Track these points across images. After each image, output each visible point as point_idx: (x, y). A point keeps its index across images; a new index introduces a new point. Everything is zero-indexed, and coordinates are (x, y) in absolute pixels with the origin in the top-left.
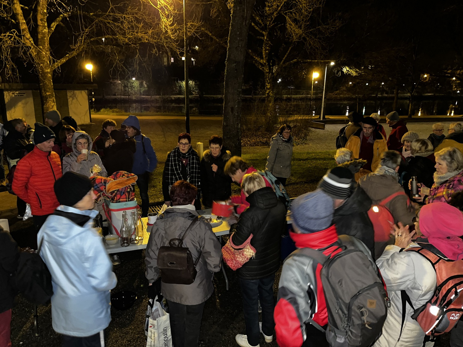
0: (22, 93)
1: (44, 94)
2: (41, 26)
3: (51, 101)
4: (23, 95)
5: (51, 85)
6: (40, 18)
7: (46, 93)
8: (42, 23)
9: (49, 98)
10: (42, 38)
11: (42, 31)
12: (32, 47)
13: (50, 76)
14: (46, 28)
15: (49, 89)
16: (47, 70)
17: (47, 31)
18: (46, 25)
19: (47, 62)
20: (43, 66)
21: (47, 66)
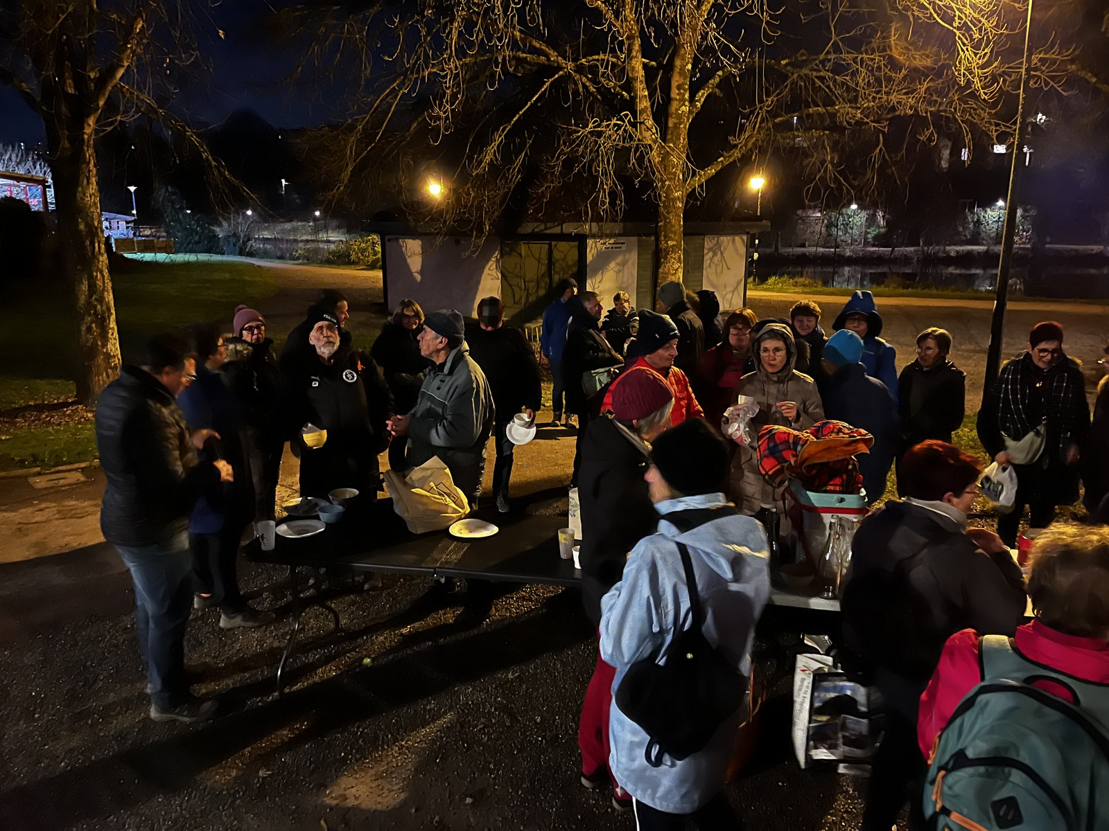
0: (619, 243)
1: (663, 245)
2: (676, 100)
3: (674, 259)
4: (621, 247)
5: (680, 225)
6: (677, 83)
7: (667, 243)
8: (678, 94)
9: (672, 252)
10: (675, 124)
11: (677, 110)
12: (654, 146)
13: (681, 205)
14: (687, 103)
15: (675, 234)
16: (676, 194)
17: (688, 109)
18: (687, 96)
19: (678, 176)
20: (669, 185)
21: (676, 185)
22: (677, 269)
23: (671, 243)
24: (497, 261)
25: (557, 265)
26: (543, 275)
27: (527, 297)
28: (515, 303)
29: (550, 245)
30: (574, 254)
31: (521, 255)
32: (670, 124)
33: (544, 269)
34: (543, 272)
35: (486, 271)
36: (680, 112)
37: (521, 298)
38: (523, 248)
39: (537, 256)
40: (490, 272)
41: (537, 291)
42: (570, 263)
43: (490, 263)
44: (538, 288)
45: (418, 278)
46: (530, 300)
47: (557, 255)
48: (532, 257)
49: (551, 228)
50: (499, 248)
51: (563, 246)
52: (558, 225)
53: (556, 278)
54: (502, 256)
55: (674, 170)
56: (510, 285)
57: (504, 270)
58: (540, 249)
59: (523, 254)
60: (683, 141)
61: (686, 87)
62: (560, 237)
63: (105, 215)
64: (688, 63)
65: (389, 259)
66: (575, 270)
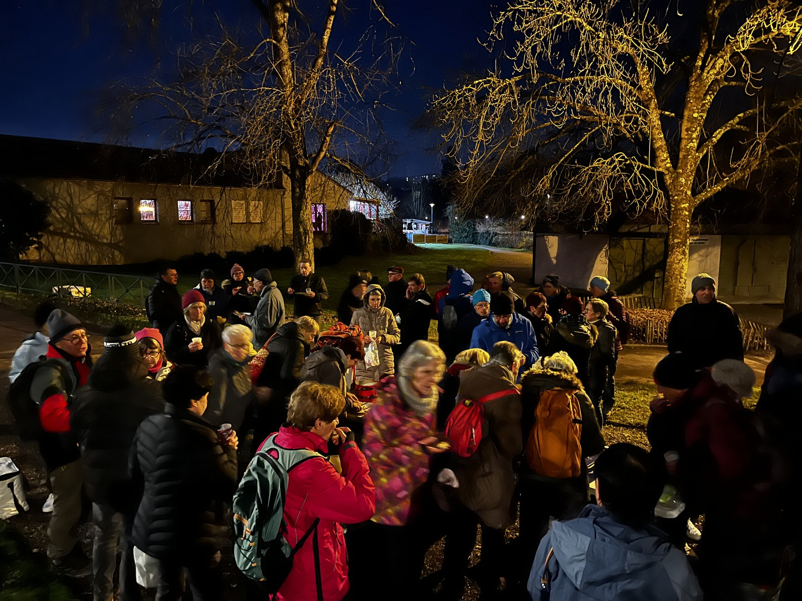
0: (703, 240)
1: (671, 242)
2: (685, 139)
3: (679, 252)
4: (704, 243)
5: (686, 228)
6: (686, 127)
7: (673, 240)
8: (687, 135)
9: (677, 247)
10: (684, 156)
11: (686, 146)
12: (666, 172)
13: (687, 213)
14: (694, 140)
15: (680, 234)
16: (683, 206)
17: (696, 145)
18: (694, 136)
19: (686, 193)
20: (677, 199)
21: (684, 199)
22: (680, 260)
23: (676, 241)
24: (606, 251)
25: (649, 254)
26: (638, 262)
27: (626, 277)
28: (617, 281)
29: (644, 240)
30: (661, 248)
31: (623, 247)
32: (681, 156)
33: (639, 257)
34: (638, 259)
35: (599, 258)
36: (688, 147)
37: (621, 278)
38: (625, 243)
39: (635, 248)
40: (601, 259)
41: (633, 273)
42: (658, 254)
43: (602, 252)
44: (634, 272)
45: (554, 261)
46: (628, 279)
47: (648, 247)
48: (631, 248)
49: (642, 228)
50: (608, 242)
51: (653, 241)
52: (647, 227)
53: (647, 264)
54: (610, 248)
55: (682, 188)
56: (614, 268)
57: (611, 258)
58: (636, 243)
59: (624, 247)
60: (691, 167)
61: (694, 129)
62: (650, 235)
63: (415, 221)
64: (694, 113)
65: (537, 249)
66: (661, 258)
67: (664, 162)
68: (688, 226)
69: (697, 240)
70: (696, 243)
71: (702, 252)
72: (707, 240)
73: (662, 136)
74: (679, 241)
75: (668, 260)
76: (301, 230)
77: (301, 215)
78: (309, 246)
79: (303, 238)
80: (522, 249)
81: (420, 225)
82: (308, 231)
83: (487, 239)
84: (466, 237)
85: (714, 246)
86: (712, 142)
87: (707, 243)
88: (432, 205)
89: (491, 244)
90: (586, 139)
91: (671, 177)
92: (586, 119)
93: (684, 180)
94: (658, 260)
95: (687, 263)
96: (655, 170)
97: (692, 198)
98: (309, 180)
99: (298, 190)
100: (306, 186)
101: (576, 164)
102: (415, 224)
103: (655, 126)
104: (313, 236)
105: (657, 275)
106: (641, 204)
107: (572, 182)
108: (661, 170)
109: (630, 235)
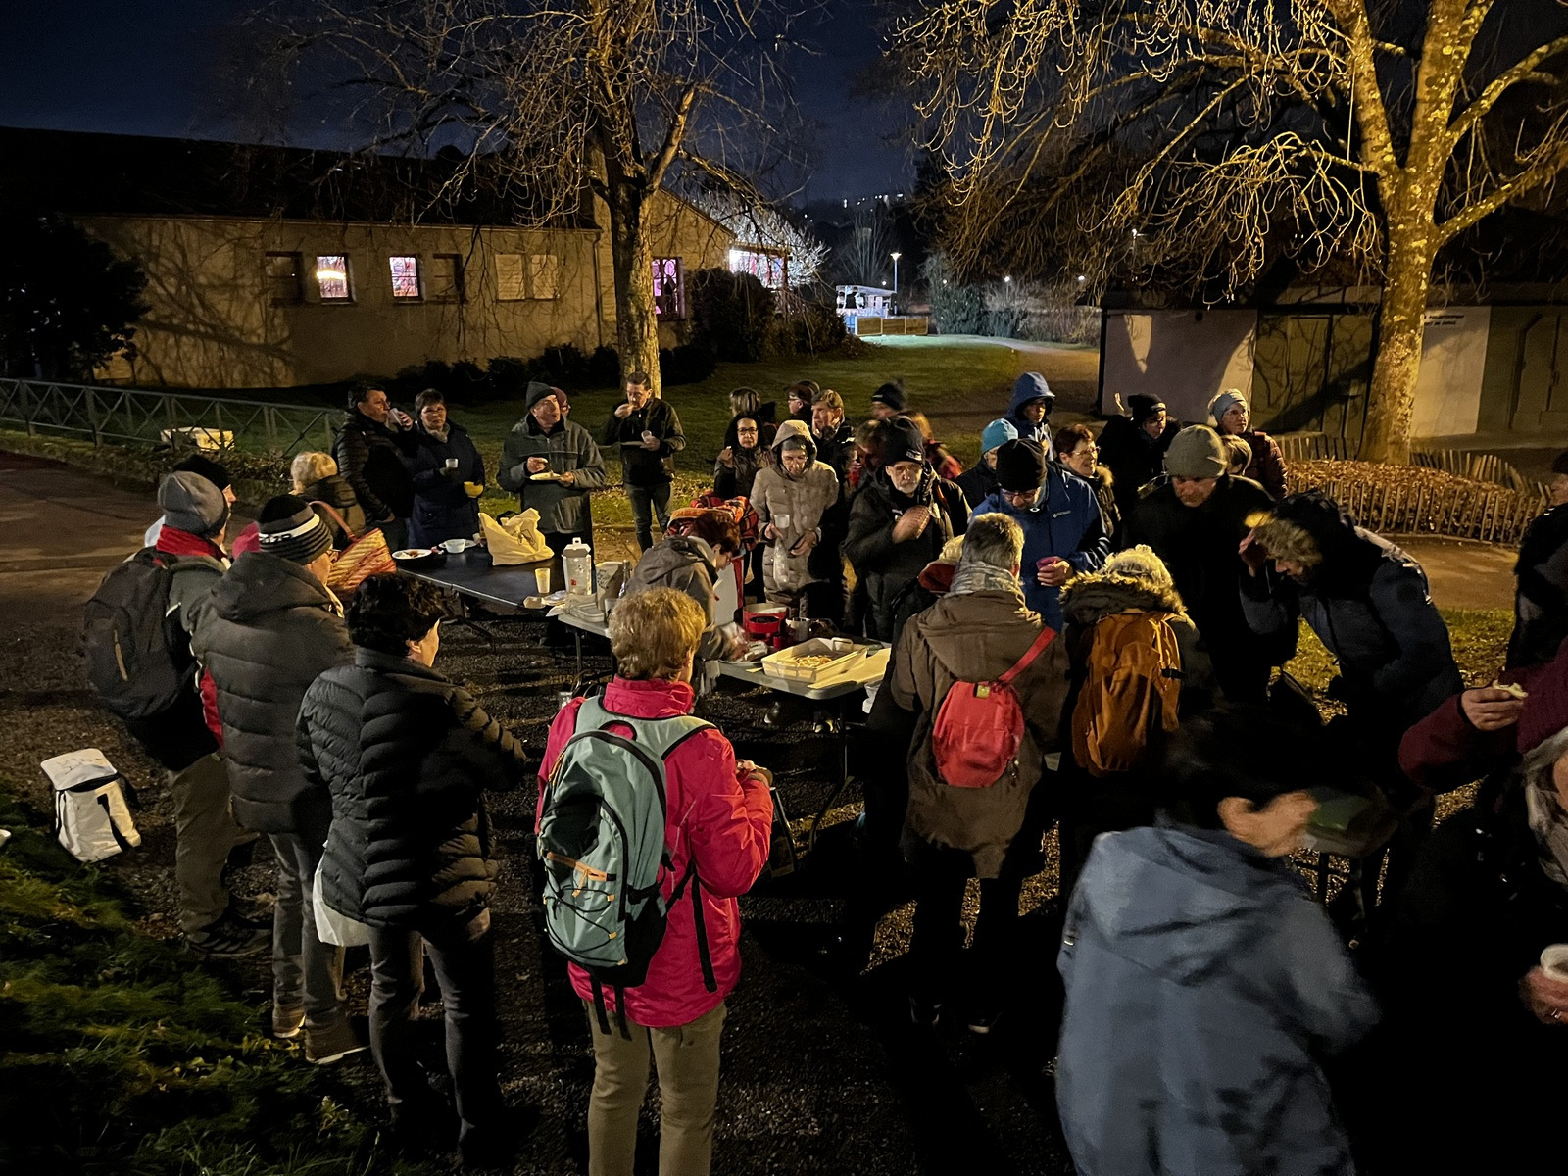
0: (1453, 317)
1: (1385, 322)
2: (1425, 101)
3: (1401, 342)
4: (1454, 323)
6: (1426, 77)
8: (1428, 93)
9: (1399, 332)
12: (1384, 173)
13: (1423, 260)
14: (1444, 105)
15: (1407, 304)
16: (1414, 244)
17: (1446, 113)
18: (1444, 95)
19: (1422, 217)
20: (1404, 231)
21: (1417, 231)
22: (1403, 358)
23: (1396, 319)
24: (1251, 344)
25: (1338, 349)
26: (1315, 366)
27: (1289, 397)
28: (1270, 404)
29: (1331, 319)
30: (1366, 334)
31: (1285, 335)
32: (1415, 139)
33: (1318, 356)
34: (1316, 359)
35: (1234, 357)
36: (1430, 120)
37: (1278, 398)
38: (1290, 325)
39: (1310, 337)
40: (1238, 360)
41: (1305, 389)
42: (1358, 347)
43: (1241, 347)
44: (1306, 384)
45: (1143, 367)
46: (1294, 401)
47: (1338, 333)
48: (1301, 339)
49: (1327, 295)
50: (1255, 325)
51: (1349, 321)
52: (1338, 291)
53: (1334, 370)
54: (1258, 337)
55: (1413, 208)
56: (1265, 380)
57: (1259, 359)
58: (1315, 325)
59: (1289, 334)
60: (1434, 163)
61: (1443, 81)
62: (1342, 308)
63: (862, 289)
64: (1445, 45)
65: (1109, 342)
66: (1365, 356)
67: (1379, 152)
68: (1424, 287)
69: (1440, 317)
70: (1437, 324)
71: (1451, 341)
72: (1462, 317)
73: (1377, 95)
74: (1404, 318)
75: (1379, 359)
76: (633, 310)
77: (632, 279)
78: (649, 342)
79: (637, 326)
80: (1079, 344)
81: (871, 300)
82: (647, 312)
83: (1006, 324)
84: (965, 321)
85: (1474, 329)
86: (1480, 109)
87: (1461, 322)
88: (896, 256)
89: (1014, 334)
90: (1217, 105)
91: (1393, 183)
92: (1218, 61)
93: (1419, 190)
94: (1357, 361)
95: (1417, 364)
96: (1361, 169)
97: (1434, 228)
98: (646, 208)
99: (623, 228)
100: (641, 220)
101: (1194, 160)
102: (862, 295)
103: (1362, 74)
104: (656, 323)
105: (1353, 392)
106: (1328, 242)
107: (1184, 199)
108: (1372, 168)
109: (1300, 309)
